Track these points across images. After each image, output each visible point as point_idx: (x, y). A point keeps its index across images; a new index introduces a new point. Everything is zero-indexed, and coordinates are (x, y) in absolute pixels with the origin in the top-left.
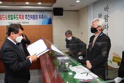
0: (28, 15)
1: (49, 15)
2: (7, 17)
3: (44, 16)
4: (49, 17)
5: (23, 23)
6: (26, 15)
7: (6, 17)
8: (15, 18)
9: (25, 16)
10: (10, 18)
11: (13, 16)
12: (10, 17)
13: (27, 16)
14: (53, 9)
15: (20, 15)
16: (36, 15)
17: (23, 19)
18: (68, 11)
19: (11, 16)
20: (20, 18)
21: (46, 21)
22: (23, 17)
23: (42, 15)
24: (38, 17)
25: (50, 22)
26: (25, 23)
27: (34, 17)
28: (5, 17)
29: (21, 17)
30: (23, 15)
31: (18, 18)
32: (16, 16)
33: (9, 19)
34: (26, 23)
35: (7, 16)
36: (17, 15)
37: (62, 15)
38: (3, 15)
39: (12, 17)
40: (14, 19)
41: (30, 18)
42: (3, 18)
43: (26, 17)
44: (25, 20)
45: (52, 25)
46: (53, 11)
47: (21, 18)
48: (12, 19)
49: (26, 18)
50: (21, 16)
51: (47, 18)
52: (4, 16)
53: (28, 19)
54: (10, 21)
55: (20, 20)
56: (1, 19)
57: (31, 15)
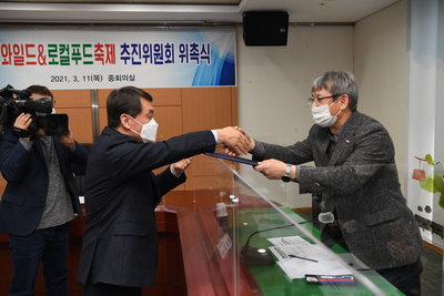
0: (134, 46)
1: (221, 45)
2: (46, 53)
3: (200, 48)
4: (222, 54)
5: (111, 78)
6: (125, 47)
7: (41, 54)
8: (77, 59)
9: (119, 50)
10: (57, 60)
11: (71, 51)
12: (58, 53)
13: (130, 50)
14: (240, 19)
15: (99, 47)
16: (168, 46)
17: (113, 62)
18: (307, 24)
19: (64, 48)
20: (99, 58)
21: (211, 69)
22: (113, 53)
23: (194, 46)
24: (177, 53)
25: (228, 74)
26: (118, 78)
27: (159, 55)
28: (37, 54)
29: (105, 54)
30: (113, 46)
31: (93, 59)
32: (81, 51)
33: (53, 63)
34: (125, 77)
35: (46, 49)
36: (85, 46)
37: (282, 41)
38: (27, 46)
39: (65, 54)
40: (72, 62)
41: (143, 60)
42: (27, 60)
43: (125, 55)
44: (121, 68)
45: (236, 90)
46: (241, 29)
47: (105, 58)
48: (65, 62)
49: (125, 59)
50: (104, 49)
51: (216, 56)
52: (32, 51)
53: (134, 63)
54: (59, 70)
55: (98, 68)
56: (19, 62)
57: (146, 45)
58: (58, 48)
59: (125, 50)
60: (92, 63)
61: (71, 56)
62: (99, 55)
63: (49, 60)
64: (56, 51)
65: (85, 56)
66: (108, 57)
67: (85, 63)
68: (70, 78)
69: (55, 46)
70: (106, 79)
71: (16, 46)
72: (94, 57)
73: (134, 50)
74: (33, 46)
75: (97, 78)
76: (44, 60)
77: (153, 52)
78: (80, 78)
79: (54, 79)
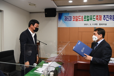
0: (107, 16)
2: (83, 18)
5: (100, 24)
6: (104, 16)
7: (82, 18)
9: (103, 17)
11: (90, 17)
12: (86, 18)
13: (106, 17)
15: (97, 16)
17: (101, 20)
19: (88, 17)
20: (97, 19)
22: (101, 18)
26: (102, 24)
29: (99, 18)
30: (101, 16)
31: (95, 19)
32: (92, 17)
33: (85, 20)
34: (104, 24)
35: (84, 17)
36: (93, 16)
38: (79, 16)
39: (88, 18)
40: (90, 20)
41: (109, 19)
42: (79, 20)
43: (104, 18)
44: (103, 21)
47: (99, 19)
48: (88, 20)
49: (104, 19)
50: (99, 17)
52: (80, 17)
53: (107, 20)
54: (86, 22)
55: (97, 22)
56: (77, 20)
57: (110, 15)
58: (87, 17)
59: (104, 17)
60: (95, 20)
61: (90, 19)
62: (97, 18)
63: (84, 20)
64: (86, 17)
65: (93, 18)
66: (100, 19)
67: (93, 20)
68: (89, 24)
69: (86, 16)
70: (98, 24)
71: (76, 16)
72: (96, 19)
73: (107, 17)
74: (80, 16)
75: (96, 24)
76: (83, 20)
77: (113, 17)
78: (92, 24)
79: (85, 24)
